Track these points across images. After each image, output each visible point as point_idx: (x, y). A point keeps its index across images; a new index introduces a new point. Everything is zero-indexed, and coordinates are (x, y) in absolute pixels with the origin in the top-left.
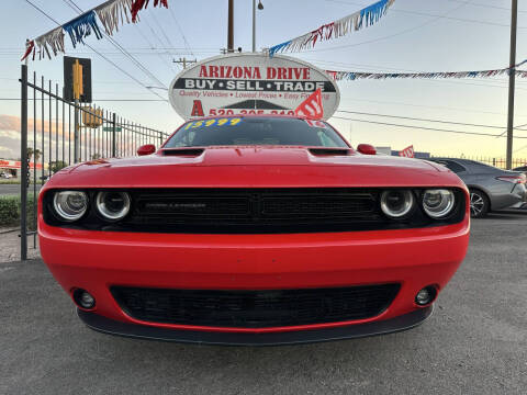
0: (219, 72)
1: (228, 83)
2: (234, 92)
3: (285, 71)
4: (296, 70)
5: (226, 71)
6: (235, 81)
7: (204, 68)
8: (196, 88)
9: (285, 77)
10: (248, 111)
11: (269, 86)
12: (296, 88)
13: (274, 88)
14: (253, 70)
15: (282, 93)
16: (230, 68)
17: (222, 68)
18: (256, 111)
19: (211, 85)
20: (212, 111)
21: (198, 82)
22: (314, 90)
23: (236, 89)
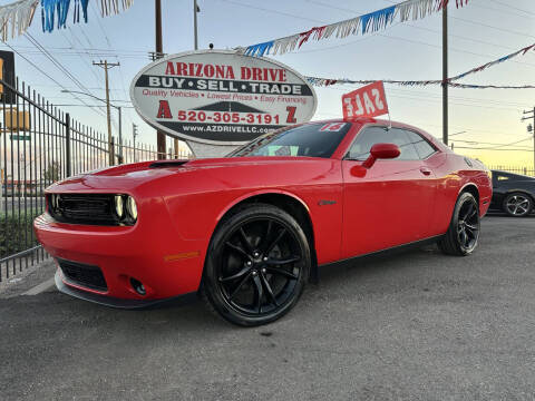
0: (188, 70)
1: (199, 82)
2: (206, 93)
3: (260, 71)
4: (271, 70)
5: (196, 69)
6: (207, 80)
7: (170, 64)
8: (161, 86)
9: (260, 78)
10: (222, 113)
11: (244, 87)
12: (273, 91)
13: (249, 90)
14: (226, 69)
15: (259, 95)
16: (200, 66)
17: (191, 65)
18: (231, 114)
19: (180, 84)
20: (181, 113)
21: (164, 80)
22: (291, 93)
23: (207, 89)
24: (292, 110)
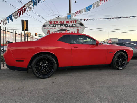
0: (54, 23)
2: (58, 28)
4: (73, 21)
9: (70, 23)
12: (73, 26)
14: (62, 22)
15: (70, 27)
17: (54, 21)
18: (63, 32)
19: (52, 26)
20: (52, 32)
21: (49, 25)
22: (78, 26)
24: (78, 30)
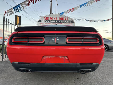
0: (48, 19)
1: (50, 21)
2: (51, 23)
3: (63, 18)
4: (65, 18)
5: (50, 18)
6: (52, 20)
7: (45, 18)
8: (43, 22)
9: (63, 20)
14: (56, 18)
15: (62, 23)
16: (51, 18)
19: (46, 21)
21: (43, 21)
22: (69, 23)
23: (52, 22)
